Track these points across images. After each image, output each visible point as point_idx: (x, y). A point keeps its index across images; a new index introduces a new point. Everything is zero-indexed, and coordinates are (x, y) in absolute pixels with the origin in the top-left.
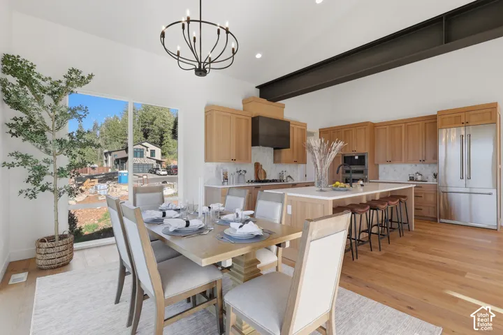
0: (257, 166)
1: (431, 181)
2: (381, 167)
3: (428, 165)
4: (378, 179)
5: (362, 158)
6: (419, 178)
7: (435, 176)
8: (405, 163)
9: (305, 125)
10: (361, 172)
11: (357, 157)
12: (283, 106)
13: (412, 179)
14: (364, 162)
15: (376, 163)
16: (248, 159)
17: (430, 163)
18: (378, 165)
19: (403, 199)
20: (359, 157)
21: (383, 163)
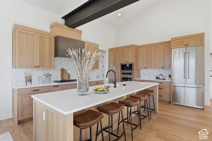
0: (63, 70)
1: (168, 80)
2: (142, 71)
3: (166, 70)
4: (140, 77)
5: (131, 65)
6: (161, 77)
7: (170, 76)
8: (154, 69)
9: (98, 45)
10: (130, 74)
11: (128, 65)
12: (81, 32)
13: (157, 78)
14: (132, 68)
15: (139, 69)
16: (52, 66)
17: (167, 69)
18: (140, 70)
19: (151, 94)
20: (129, 65)
21: (142, 69)
